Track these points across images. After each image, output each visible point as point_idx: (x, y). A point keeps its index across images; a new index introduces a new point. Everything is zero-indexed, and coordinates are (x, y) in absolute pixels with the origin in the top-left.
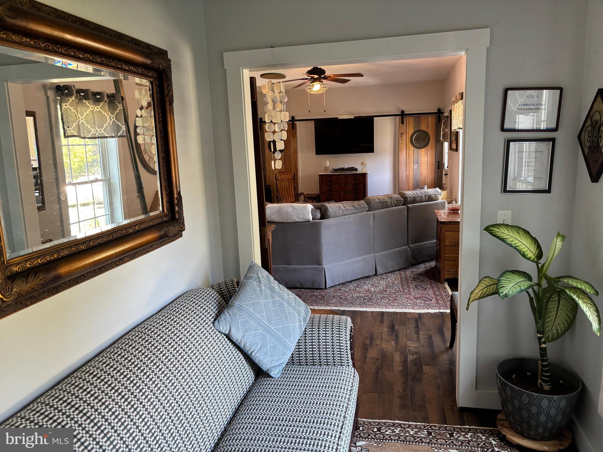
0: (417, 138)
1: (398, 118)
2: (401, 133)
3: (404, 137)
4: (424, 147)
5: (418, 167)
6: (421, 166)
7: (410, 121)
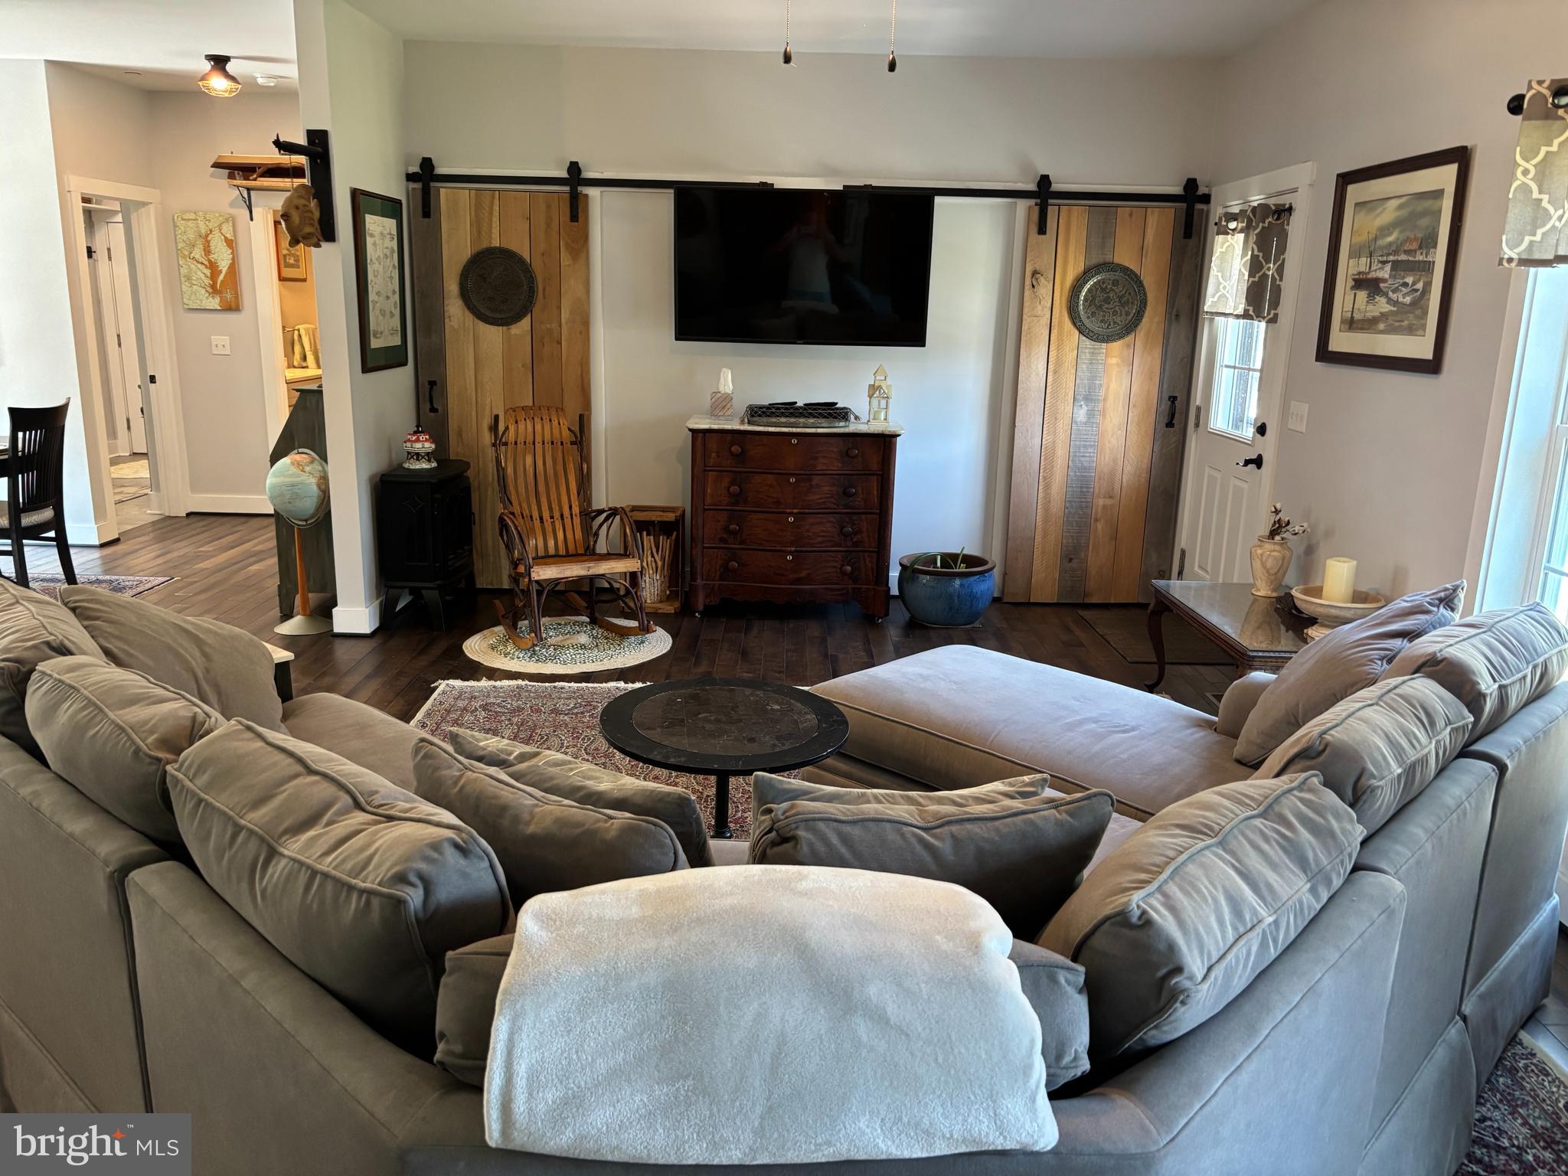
0: (1094, 297)
1: (1023, 205)
2: (1035, 273)
3: (1044, 289)
4: (1120, 336)
5: (1091, 414)
6: (1104, 413)
7: (1073, 222)
